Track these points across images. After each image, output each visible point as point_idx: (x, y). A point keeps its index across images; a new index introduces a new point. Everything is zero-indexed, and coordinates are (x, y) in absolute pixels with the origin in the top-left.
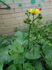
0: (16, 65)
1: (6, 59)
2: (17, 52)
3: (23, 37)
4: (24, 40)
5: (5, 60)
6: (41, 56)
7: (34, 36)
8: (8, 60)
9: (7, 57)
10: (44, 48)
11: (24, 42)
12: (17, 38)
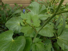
0: (26, 37)
1: (17, 29)
2: (31, 24)
3: (39, 10)
4: (40, 13)
5: (15, 29)
6: (54, 35)
7: (51, 13)
8: (18, 30)
9: (18, 27)
10: (60, 28)
11: (39, 16)
12: (32, 9)
